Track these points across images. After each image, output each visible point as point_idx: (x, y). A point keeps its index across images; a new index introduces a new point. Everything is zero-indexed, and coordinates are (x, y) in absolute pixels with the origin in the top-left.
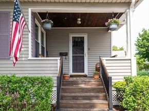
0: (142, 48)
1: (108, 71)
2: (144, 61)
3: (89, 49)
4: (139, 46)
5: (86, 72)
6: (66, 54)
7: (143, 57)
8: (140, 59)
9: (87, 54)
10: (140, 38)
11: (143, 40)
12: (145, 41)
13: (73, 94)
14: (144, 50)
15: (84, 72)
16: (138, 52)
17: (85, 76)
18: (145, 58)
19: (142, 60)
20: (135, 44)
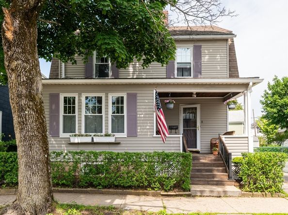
0: (271, 107)
1: (228, 148)
2: (276, 129)
3: (202, 122)
4: (267, 105)
5: (199, 148)
6: (177, 128)
7: (273, 123)
8: (268, 125)
9: (200, 127)
10: (270, 92)
11: (274, 94)
12: (276, 96)
13: (197, 168)
14: (275, 110)
15: (196, 148)
16: (265, 114)
17: (198, 152)
18: (277, 123)
19: (272, 126)
20: (261, 101)
